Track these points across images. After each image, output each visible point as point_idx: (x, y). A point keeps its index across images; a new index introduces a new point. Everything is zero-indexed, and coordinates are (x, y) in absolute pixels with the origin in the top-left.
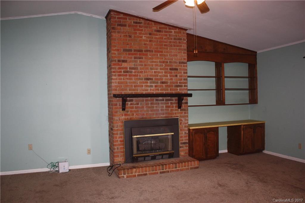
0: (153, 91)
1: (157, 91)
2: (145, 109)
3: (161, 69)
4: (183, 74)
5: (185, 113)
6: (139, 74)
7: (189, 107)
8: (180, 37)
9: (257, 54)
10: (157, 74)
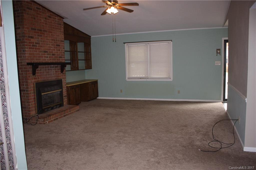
0: (49, 60)
1: (51, 61)
2: (45, 74)
3: (52, 45)
4: (62, 49)
5: (64, 76)
6: (40, 48)
7: (66, 72)
8: (60, 23)
9: (91, 38)
10: (50, 48)
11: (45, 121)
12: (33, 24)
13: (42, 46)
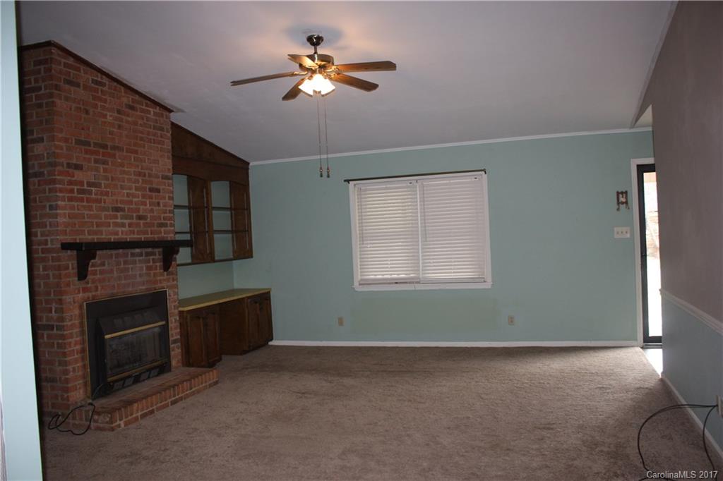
0: (126, 234)
1: (132, 236)
2: (115, 274)
3: (137, 189)
4: (167, 200)
5: (173, 280)
6: (103, 198)
7: (178, 268)
8: (162, 124)
9: (250, 167)
10: (131, 198)
11: (116, 421)
12: (83, 129)
13: (107, 194)
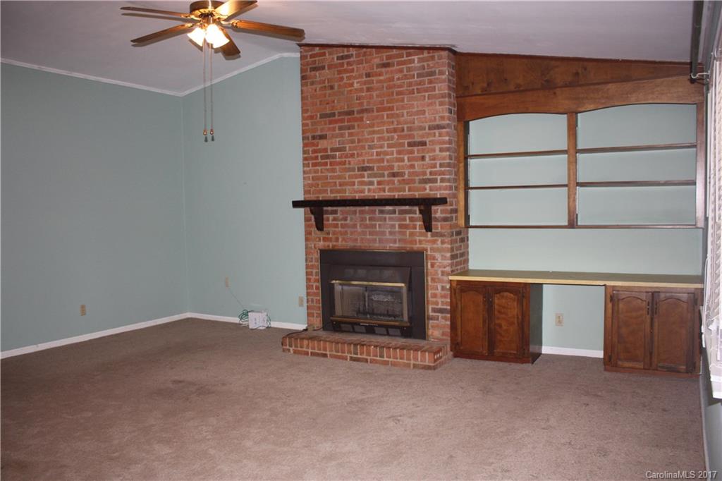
0: (374, 192)
3: (389, 146)
5: (443, 242)
6: (347, 160)
10: (382, 156)
12: (328, 104)
13: (352, 155)
